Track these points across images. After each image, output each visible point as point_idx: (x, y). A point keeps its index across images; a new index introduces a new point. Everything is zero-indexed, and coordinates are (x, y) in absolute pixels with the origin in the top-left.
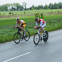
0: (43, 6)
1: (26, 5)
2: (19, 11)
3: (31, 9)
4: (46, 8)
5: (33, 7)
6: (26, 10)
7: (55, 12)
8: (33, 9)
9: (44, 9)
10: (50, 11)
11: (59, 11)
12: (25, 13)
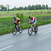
0: (23, 8)
1: (9, 6)
2: (4, 11)
3: (13, 10)
4: (25, 9)
5: (15, 8)
6: (9, 10)
7: (33, 13)
8: (15, 10)
9: (24, 10)
10: (29, 11)
11: (36, 12)
12: (8, 13)
